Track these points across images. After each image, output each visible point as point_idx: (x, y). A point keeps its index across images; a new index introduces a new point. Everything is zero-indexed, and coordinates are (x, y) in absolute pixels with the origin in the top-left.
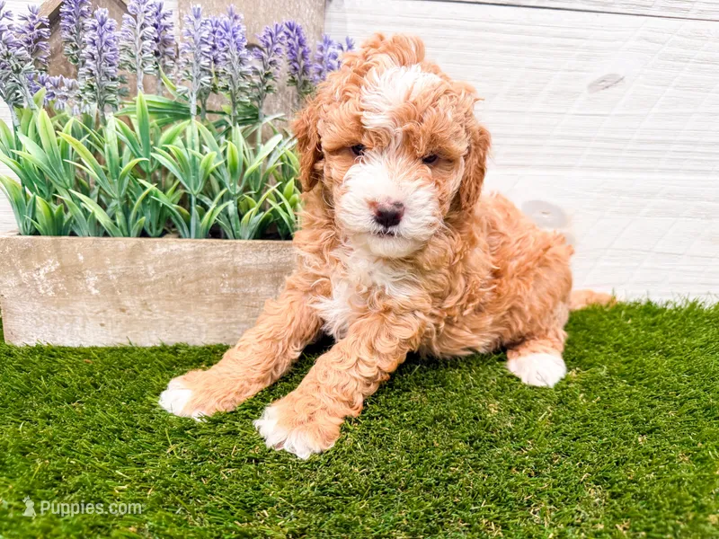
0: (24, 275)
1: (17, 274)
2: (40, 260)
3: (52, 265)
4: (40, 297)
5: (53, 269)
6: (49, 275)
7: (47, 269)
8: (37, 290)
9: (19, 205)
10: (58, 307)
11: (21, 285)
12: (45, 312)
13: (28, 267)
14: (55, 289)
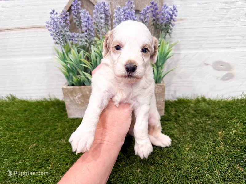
0: (72, 98)
1: (70, 98)
2: (76, 93)
3: (79, 95)
4: (77, 104)
5: (80, 96)
6: (79, 98)
7: (78, 96)
8: (76, 102)
9: (68, 78)
10: (82, 106)
11: (71, 101)
12: (78, 108)
13: (72, 96)
14: (81, 102)
